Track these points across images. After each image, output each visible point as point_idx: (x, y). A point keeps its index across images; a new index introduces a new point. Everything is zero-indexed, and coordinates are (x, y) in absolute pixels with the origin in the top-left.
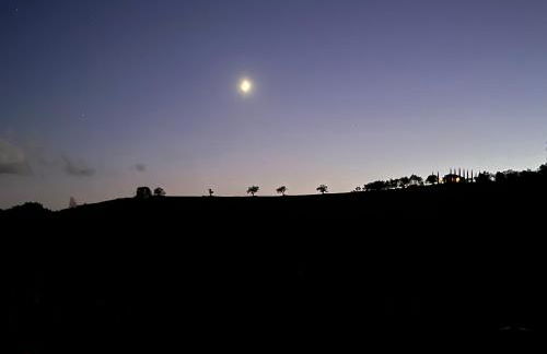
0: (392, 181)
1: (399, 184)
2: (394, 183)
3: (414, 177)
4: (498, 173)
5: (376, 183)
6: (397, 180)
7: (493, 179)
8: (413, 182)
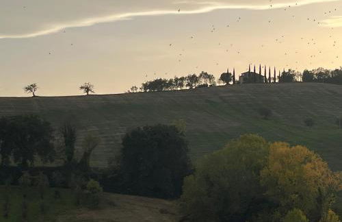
0: (177, 80)
1: (185, 83)
2: (179, 81)
3: (205, 75)
4: (306, 73)
5: (157, 82)
6: (182, 79)
7: (299, 79)
8: (203, 81)
